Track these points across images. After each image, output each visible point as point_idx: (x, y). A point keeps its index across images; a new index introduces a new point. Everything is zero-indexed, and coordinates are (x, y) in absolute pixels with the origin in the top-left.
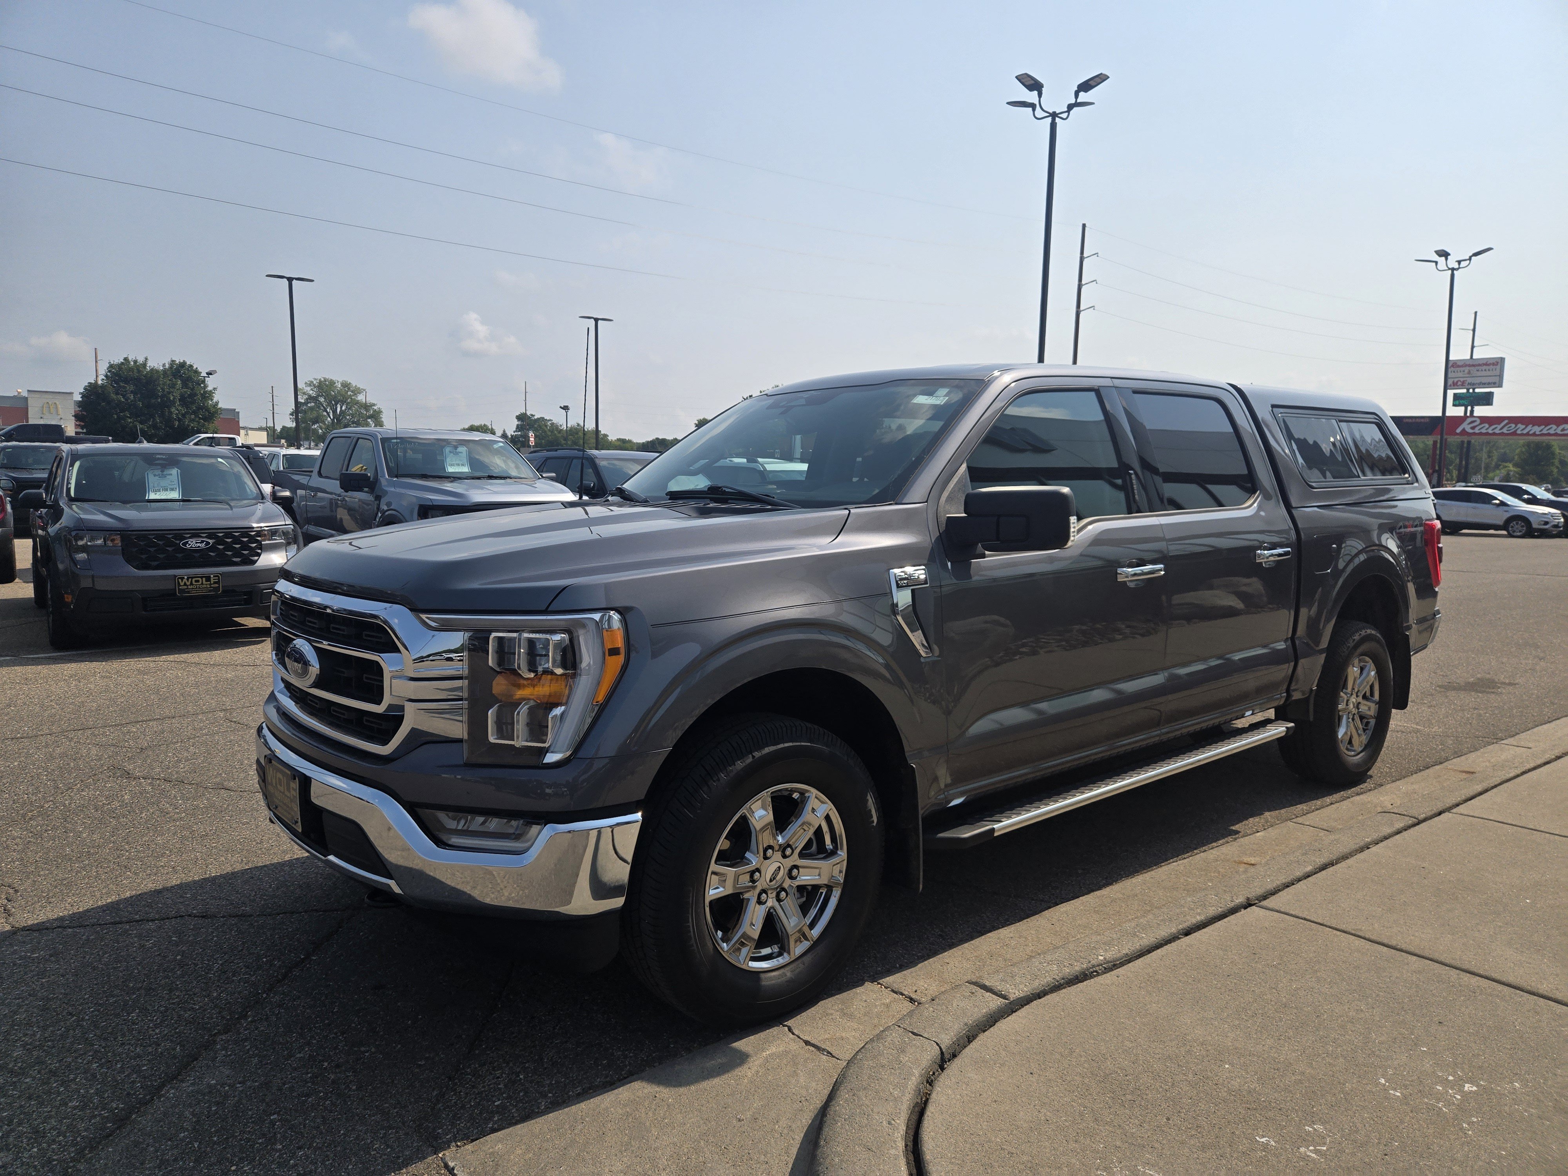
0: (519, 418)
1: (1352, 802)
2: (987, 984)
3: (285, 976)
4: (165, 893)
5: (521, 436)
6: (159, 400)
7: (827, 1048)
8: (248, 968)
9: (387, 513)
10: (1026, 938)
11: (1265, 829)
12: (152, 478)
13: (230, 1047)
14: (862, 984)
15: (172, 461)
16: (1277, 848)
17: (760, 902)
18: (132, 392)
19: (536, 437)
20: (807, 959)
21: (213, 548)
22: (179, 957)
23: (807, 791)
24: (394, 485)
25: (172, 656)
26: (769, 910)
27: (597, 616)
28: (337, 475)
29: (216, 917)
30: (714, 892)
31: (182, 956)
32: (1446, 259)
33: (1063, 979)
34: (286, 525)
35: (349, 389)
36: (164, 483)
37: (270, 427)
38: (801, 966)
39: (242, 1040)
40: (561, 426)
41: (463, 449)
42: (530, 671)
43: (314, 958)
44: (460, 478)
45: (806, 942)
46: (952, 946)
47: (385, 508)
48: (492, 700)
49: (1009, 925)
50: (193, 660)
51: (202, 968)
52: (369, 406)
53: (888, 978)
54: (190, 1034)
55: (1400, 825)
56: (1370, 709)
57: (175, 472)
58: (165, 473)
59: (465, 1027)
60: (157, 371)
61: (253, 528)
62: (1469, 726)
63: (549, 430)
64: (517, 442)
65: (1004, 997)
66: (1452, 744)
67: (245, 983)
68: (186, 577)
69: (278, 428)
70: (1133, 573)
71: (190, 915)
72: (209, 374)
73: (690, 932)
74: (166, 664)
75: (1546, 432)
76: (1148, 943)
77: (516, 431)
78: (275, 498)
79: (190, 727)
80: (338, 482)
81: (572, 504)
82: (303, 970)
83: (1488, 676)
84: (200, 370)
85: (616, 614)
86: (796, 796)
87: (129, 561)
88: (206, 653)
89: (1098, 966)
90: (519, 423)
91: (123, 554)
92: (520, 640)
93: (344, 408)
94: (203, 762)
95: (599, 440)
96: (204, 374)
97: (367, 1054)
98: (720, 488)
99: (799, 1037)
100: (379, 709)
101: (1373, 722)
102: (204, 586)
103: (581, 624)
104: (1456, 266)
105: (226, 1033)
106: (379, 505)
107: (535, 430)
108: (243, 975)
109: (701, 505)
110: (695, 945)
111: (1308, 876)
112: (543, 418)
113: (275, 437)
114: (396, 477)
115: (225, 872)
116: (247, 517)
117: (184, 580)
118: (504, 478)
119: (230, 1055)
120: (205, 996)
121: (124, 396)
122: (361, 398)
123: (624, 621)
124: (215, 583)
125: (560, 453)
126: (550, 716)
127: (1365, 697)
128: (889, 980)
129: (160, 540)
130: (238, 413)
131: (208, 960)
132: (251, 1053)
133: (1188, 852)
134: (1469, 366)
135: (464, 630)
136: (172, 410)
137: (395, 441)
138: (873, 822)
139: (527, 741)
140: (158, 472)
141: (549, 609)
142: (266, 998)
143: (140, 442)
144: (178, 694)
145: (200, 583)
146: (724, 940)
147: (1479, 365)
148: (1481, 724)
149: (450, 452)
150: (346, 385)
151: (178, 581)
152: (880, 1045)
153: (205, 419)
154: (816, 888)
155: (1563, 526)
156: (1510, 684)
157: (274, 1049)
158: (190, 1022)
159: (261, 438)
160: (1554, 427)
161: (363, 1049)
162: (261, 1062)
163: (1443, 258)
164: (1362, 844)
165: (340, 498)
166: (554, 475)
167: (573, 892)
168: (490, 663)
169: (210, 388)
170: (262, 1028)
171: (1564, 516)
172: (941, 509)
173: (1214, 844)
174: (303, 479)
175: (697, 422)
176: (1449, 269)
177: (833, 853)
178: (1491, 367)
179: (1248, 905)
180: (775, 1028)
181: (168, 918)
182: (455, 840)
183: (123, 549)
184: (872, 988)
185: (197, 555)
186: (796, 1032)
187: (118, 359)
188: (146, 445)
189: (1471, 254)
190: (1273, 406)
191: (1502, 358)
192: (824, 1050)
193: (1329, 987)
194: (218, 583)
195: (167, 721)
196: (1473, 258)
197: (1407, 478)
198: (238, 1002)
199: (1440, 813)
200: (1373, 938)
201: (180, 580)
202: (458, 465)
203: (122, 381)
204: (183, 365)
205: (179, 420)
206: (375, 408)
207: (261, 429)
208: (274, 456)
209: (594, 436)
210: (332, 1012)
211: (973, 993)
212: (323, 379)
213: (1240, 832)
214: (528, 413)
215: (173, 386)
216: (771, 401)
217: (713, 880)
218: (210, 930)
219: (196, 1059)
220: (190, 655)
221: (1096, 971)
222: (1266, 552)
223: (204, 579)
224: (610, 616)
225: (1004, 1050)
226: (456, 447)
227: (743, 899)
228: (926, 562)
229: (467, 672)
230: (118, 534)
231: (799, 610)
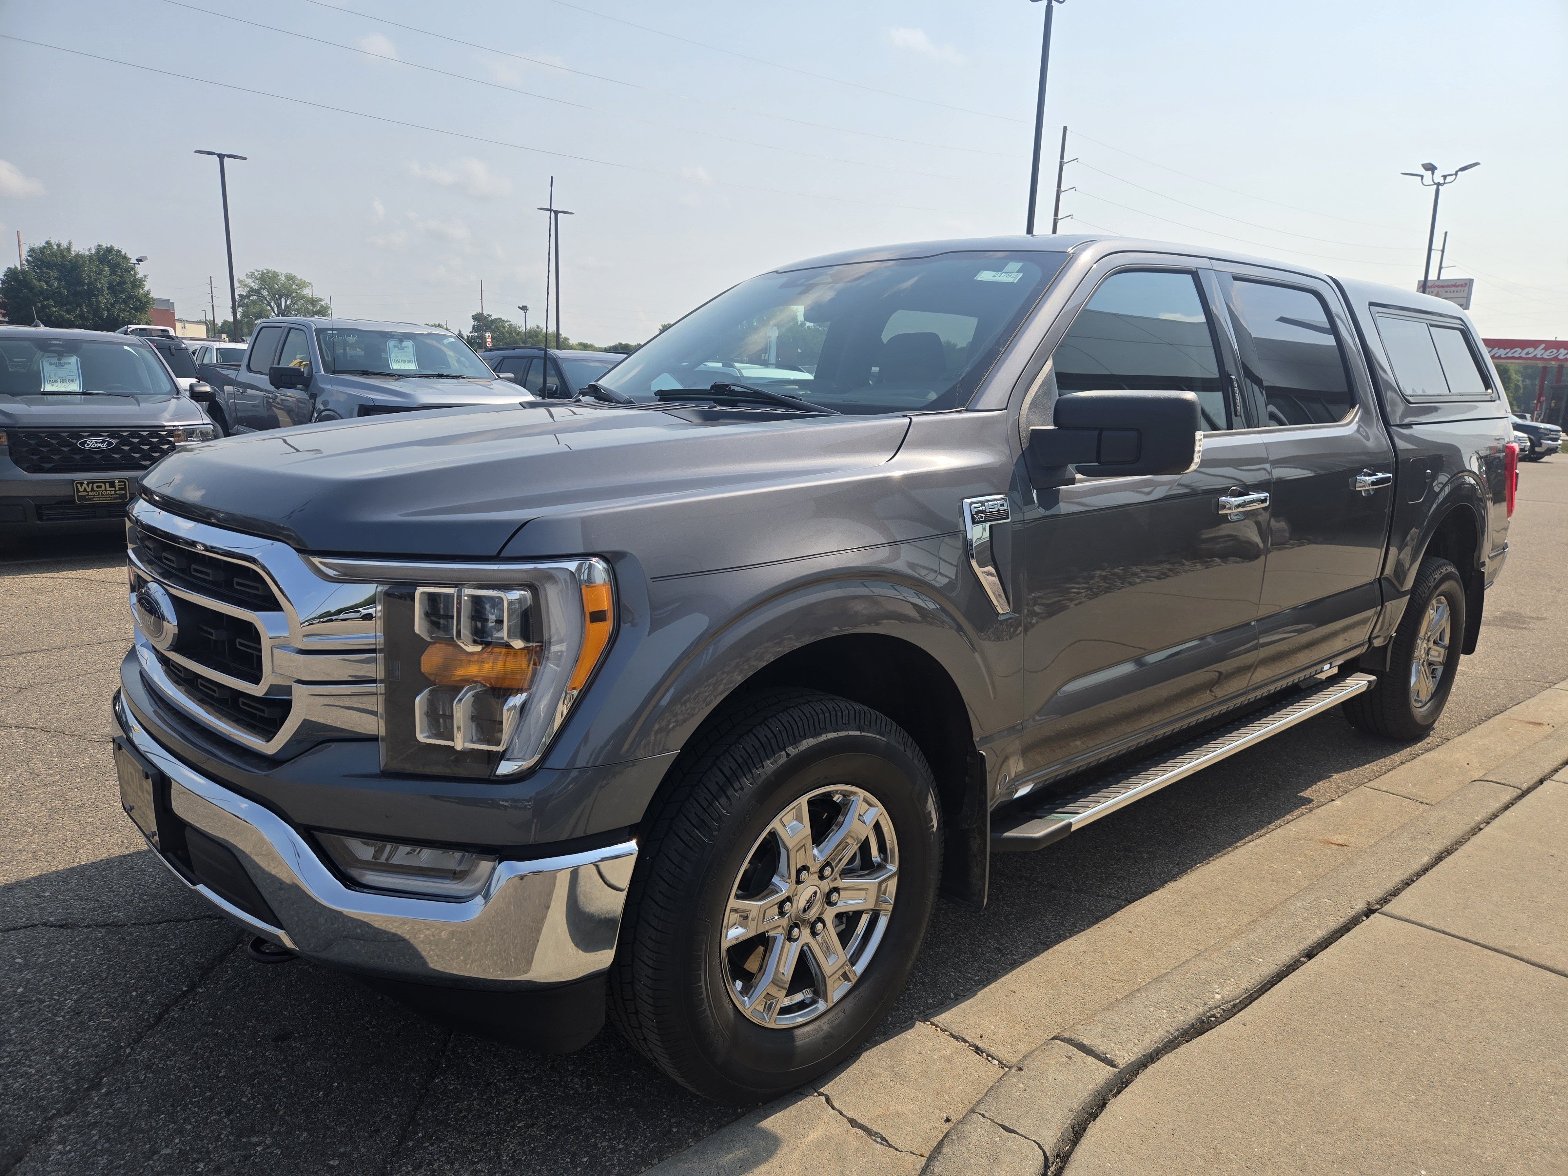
0: (475, 318)
1: (1424, 761)
2: (1086, 1042)
3: (159, 1019)
4: (17, 891)
5: (478, 337)
6: (86, 287)
7: (881, 1131)
8: (111, 1006)
9: (324, 413)
10: (1102, 953)
11: (1339, 797)
12: (47, 367)
13: (72, 1137)
14: (912, 1026)
15: (70, 347)
16: (1361, 822)
17: (790, 939)
18: (56, 278)
19: (493, 338)
20: (848, 1005)
21: (117, 449)
22: (20, 990)
23: (854, 793)
24: (331, 382)
25: (74, 572)
26: (802, 947)
27: (572, 566)
28: (268, 372)
29: (79, 926)
30: (734, 934)
31: (25, 988)
32: (1433, 173)
33: (1177, 1030)
34: (203, 424)
35: (294, 282)
36: (62, 372)
37: (210, 321)
38: (841, 1015)
39: (89, 1126)
40: (519, 328)
41: (408, 344)
42: (475, 642)
43: (201, 991)
44: (406, 376)
45: (846, 983)
46: (1014, 965)
47: (322, 408)
48: (422, 682)
49: (1079, 932)
50: (98, 578)
51: (49, 1006)
52: (316, 301)
53: (943, 1015)
54: (17, 1116)
55: (1506, 798)
56: (1438, 654)
57: (73, 360)
58: (62, 362)
59: (396, 1100)
60: (82, 256)
61: (164, 427)
62: (1514, 668)
63: (507, 332)
64: (475, 343)
65: (1111, 1063)
66: (1503, 689)
67: (104, 1031)
68: (86, 482)
69: (219, 322)
70: (1236, 503)
71: (44, 924)
72: (139, 260)
73: (702, 993)
74: (66, 581)
75: (1511, 356)
76: (1268, 972)
77: (472, 332)
78: (195, 395)
79: (82, 661)
80: (267, 377)
81: (532, 405)
82: (183, 1009)
83: (1513, 609)
84: (129, 256)
85: (601, 562)
86: (837, 798)
87: (17, 462)
88: (113, 569)
89: (1216, 1008)
90: (476, 323)
91: (11, 455)
92: (459, 597)
93: (288, 302)
94: (92, 706)
95: (560, 342)
96: (133, 261)
97: (259, 1149)
98: (727, 386)
99: (841, 1113)
100: (258, 690)
101: (1440, 669)
102: (108, 493)
103: (549, 576)
104: (1442, 181)
105: (68, 1113)
106: (314, 404)
107: (492, 331)
108: (104, 1017)
109: (706, 408)
110: (708, 1011)
111: (1426, 870)
112: (501, 319)
113: (214, 331)
114: (334, 373)
115: (99, 859)
116: (156, 416)
117: (84, 486)
118: (457, 377)
119: (70, 1152)
120: (46, 1054)
121: (47, 283)
122: (306, 292)
123: (612, 572)
124: (120, 489)
125: (517, 352)
126: (505, 708)
127: (1435, 643)
128: (944, 1018)
129: (54, 439)
130: (173, 304)
131: (60, 995)
132: (99, 1147)
133: (1262, 828)
134: (1439, 287)
135: (377, 582)
136: (100, 299)
137: (331, 332)
138: (933, 826)
139: (472, 742)
140: (54, 360)
141: (503, 554)
142: (130, 1055)
143: (35, 326)
144: (74, 620)
145: (103, 489)
146: (745, 991)
147: (1448, 286)
148: (1526, 665)
149: (395, 346)
150: (290, 278)
151: (77, 487)
152: (964, 1149)
153: (136, 309)
154: (858, 914)
155: (1529, 450)
156: (1538, 618)
157: (131, 1140)
158: (20, 1097)
159: (201, 331)
160: (1519, 350)
161: (254, 1139)
162: (111, 1162)
163: (1430, 172)
164: (1473, 824)
165: (271, 395)
166: (512, 375)
167: (541, 929)
168: (417, 629)
169: (139, 276)
170: (119, 1105)
171: (1530, 440)
172: (1023, 420)
173: (1288, 817)
174: (231, 373)
175: (661, 328)
176: (1435, 184)
177: (881, 867)
178: (1460, 288)
179: (1369, 912)
180: (808, 1099)
181: (14, 929)
182: (371, 878)
183: (10, 448)
184: (925, 1031)
185: (98, 457)
186: (837, 1106)
187: (39, 243)
188: (42, 329)
189: (1457, 169)
190: (1371, 304)
191: (1470, 279)
192: (876, 1134)
193: (1507, 1035)
194: (124, 489)
195: (56, 653)
196: (1459, 173)
197: (1490, 394)
198: (90, 1062)
199: (1541, 782)
200: (1533, 959)
201: (79, 485)
202: (405, 361)
203: (45, 266)
204: (110, 250)
205: (108, 310)
206: (322, 303)
207: (200, 322)
208: (206, 349)
209: (555, 339)
210: (217, 1076)
211: (1070, 1058)
212: (265, 271)
213: (1313, 800)
214: (485, 313)
215: (100, 273)
216: (784, 278)
217: (730, 917)
218: (68, 947)
219: (20, 1159)
220: (95, 571)
221: (1214, 1016)
222: (1367, 478)
223: (107, 485)
224: (591, 566)
225: (1128, 1152)
226: (401, 341)
227: (768, 937)
228: (1007, 489)
229: (382, 640)
230: (5, 431)
231: (850, 554)
